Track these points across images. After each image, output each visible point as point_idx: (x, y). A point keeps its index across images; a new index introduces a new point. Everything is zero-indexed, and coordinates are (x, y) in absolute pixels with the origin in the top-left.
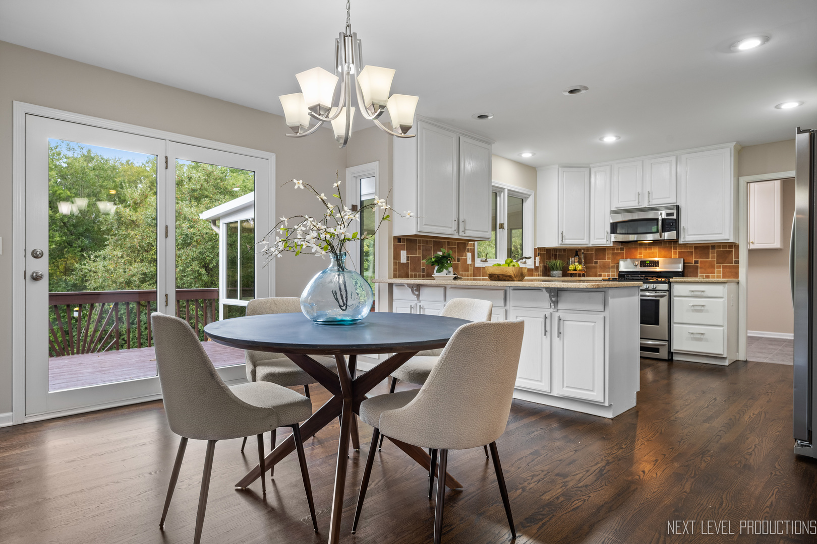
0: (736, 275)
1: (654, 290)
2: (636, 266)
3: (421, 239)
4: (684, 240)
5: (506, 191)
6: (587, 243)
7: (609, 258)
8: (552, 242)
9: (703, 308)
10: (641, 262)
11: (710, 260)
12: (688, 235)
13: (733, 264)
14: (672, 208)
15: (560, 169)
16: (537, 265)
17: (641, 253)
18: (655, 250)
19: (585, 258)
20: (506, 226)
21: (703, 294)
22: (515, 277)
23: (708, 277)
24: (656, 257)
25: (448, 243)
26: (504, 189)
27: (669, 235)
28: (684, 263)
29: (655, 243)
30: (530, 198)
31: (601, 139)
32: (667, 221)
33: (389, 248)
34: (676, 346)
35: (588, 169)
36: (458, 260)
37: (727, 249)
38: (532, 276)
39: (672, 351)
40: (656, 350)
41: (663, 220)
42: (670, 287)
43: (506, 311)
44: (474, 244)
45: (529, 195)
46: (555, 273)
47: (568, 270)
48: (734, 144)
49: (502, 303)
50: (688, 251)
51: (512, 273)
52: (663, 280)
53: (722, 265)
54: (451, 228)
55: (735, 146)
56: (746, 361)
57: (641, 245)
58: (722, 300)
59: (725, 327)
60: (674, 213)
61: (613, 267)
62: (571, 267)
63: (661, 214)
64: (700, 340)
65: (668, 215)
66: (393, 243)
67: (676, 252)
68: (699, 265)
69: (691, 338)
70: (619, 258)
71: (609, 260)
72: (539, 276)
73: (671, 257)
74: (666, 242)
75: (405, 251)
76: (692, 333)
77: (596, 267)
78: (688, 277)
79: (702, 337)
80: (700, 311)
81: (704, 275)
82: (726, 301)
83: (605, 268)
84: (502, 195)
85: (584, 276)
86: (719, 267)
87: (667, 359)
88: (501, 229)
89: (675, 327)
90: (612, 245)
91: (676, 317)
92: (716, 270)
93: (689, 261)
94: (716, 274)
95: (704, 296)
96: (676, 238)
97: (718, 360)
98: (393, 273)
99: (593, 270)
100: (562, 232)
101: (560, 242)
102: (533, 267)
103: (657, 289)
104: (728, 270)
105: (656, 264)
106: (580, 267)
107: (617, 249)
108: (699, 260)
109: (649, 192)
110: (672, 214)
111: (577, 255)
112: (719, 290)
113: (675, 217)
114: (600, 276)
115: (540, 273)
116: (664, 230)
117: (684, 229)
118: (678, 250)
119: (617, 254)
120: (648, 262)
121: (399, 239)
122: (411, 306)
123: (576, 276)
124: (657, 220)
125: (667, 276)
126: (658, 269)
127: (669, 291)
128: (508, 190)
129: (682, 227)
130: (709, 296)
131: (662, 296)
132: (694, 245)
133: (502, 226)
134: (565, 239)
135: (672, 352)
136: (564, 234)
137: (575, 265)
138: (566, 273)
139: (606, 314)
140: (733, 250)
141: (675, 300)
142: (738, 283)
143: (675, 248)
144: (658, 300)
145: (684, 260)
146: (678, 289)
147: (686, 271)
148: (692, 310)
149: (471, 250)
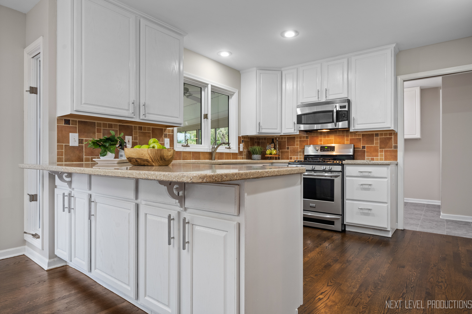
0: (395, 158)
1: (330, 171)
2: (317, 150)
3: (102, 122)
4: (354, 129)
5: (210, 87)
6: (280, 132)
7: (297, 145)
8: (252, 132)
9: (370, 187)
10: (321, 147)
11: (374, 145)
12: (358, 124)
13: (393, 149)
14: (344, 101)
15: (257, 71)
16: (241, 150)
17: (321, 141)
18: (332, 138)
19: (280, 145)
20: (209, 116)
21: (370, 174)
22: (153, 161)
23: (373, 159)
24: (333, 143)
25: (140, 128)
26: (207, 84)
27: (342, 125)
28: (354, 148)
29: (333, 131)
30: (235, 94)
31: (282, 34)
32: (340, 113)
33: (51, 130)
34: (348, 220)
35: (280, 72)
37: (388, 137)
38: (237, 159)
39: (344, 223)
40: (331, 223)
41: (337, 112)
42: (343, 168)
43: (137, 206)
44: (173, 131)
45: (234, 93)
46: (255, 156)
47: (266, 154)
48: (394, 45)
49: (132, 195)
50: (357, 138)
51: (148, 156)
52: (337, 162)
53: (384, 149)
54: (128, 110)
55: (394, 48)
56: (404, 230)
57: (321, 133)
58: (386, 180)
59: (389, 204)
60: (345, 106)
61: (300, 152)
62: (268, 152)
63: (336, 107)
64: (367, 214)
65: (341, 107)
66: (56, 125)
67: (348, 139)
68: (366, 149)
69: (361, 212)
70: (305, 144)
71: (297, 146)
72: (243, 159)
73: (344, 144)
74: (340, 131)
75: (77, 135)
76: (361, 209)
77: (288, 152)
78: (357, 160)
79: (369, 212)
80: (368, 189)
81: (370, 157)
82: (389, 181)
83: (295, 152)
84: (206, 89)
85: (279, 159)
86: (382, 151)
87: (340, 230)
88: (205, 119)
89: (347, 203)
90: (298, 133)
91: (347, 195)
92: (379, 153)
93: (358, 147)
94: (379, 157)
95: (371, 176)
96: (347, 127)
97: (383, 232)
98: (56, 157)
99: (286, 154)
100: (259, 123)
101: (258, 131)
102: (237, 152)
103: (332, 170)
104: (389, 153)
105: (332, 149)
106: (274, 152)
107: (304, 137)
108: (366, 146)
109: (326, 89)
110: (345, 107)
111: (273, 142)
112: (383, 171)
113: (346, 109)
114: (291, 158)
115: (244, 157)
116: (338, 120)
117: (354, 119)
118: (349, 138)
119: (303, 141)
120: (327, 147)
121: (67, 120)
122: (64, 194)
123: (273, 159)
124: (332, 111)
125: (340, 158)
126: (334, 153)
127: (342, 171)
128: (212, 86)
129: (352, 118)
130: (375, 176)
131: (336, 176)
132: (362, 133)
133: (206, 116)
134: (262, 129)
135: (345, 225)
136: (261, 125)
137: (271, 151)
138: (264, 157)
139: (241, 219)
140: (393, 137)
141: (347, 179)
142: (397, 164)
143: (347, 136)
144: (333, 180)
145: (354, 146)
146: (350, 170)
147: (356, 154)
148: (361, 188)
149: (169, 135)
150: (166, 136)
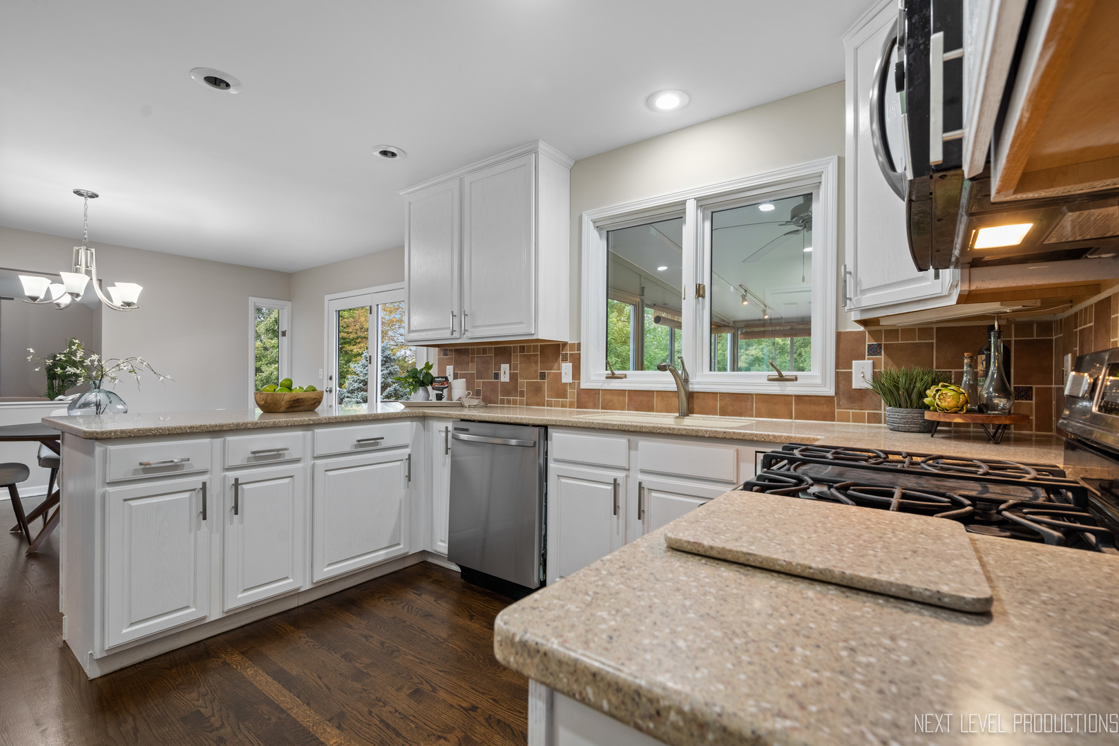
36: (543, 376)
44: (579, 347)
134: (862, 292)
149: (571, 355)
150: (565, 359)
